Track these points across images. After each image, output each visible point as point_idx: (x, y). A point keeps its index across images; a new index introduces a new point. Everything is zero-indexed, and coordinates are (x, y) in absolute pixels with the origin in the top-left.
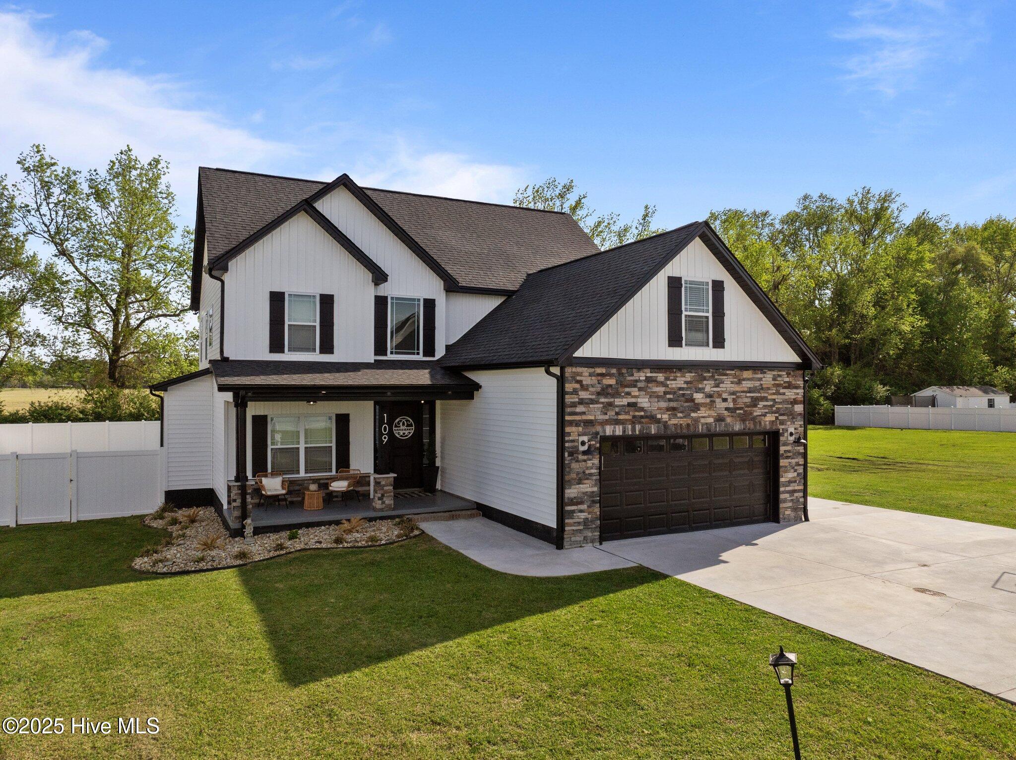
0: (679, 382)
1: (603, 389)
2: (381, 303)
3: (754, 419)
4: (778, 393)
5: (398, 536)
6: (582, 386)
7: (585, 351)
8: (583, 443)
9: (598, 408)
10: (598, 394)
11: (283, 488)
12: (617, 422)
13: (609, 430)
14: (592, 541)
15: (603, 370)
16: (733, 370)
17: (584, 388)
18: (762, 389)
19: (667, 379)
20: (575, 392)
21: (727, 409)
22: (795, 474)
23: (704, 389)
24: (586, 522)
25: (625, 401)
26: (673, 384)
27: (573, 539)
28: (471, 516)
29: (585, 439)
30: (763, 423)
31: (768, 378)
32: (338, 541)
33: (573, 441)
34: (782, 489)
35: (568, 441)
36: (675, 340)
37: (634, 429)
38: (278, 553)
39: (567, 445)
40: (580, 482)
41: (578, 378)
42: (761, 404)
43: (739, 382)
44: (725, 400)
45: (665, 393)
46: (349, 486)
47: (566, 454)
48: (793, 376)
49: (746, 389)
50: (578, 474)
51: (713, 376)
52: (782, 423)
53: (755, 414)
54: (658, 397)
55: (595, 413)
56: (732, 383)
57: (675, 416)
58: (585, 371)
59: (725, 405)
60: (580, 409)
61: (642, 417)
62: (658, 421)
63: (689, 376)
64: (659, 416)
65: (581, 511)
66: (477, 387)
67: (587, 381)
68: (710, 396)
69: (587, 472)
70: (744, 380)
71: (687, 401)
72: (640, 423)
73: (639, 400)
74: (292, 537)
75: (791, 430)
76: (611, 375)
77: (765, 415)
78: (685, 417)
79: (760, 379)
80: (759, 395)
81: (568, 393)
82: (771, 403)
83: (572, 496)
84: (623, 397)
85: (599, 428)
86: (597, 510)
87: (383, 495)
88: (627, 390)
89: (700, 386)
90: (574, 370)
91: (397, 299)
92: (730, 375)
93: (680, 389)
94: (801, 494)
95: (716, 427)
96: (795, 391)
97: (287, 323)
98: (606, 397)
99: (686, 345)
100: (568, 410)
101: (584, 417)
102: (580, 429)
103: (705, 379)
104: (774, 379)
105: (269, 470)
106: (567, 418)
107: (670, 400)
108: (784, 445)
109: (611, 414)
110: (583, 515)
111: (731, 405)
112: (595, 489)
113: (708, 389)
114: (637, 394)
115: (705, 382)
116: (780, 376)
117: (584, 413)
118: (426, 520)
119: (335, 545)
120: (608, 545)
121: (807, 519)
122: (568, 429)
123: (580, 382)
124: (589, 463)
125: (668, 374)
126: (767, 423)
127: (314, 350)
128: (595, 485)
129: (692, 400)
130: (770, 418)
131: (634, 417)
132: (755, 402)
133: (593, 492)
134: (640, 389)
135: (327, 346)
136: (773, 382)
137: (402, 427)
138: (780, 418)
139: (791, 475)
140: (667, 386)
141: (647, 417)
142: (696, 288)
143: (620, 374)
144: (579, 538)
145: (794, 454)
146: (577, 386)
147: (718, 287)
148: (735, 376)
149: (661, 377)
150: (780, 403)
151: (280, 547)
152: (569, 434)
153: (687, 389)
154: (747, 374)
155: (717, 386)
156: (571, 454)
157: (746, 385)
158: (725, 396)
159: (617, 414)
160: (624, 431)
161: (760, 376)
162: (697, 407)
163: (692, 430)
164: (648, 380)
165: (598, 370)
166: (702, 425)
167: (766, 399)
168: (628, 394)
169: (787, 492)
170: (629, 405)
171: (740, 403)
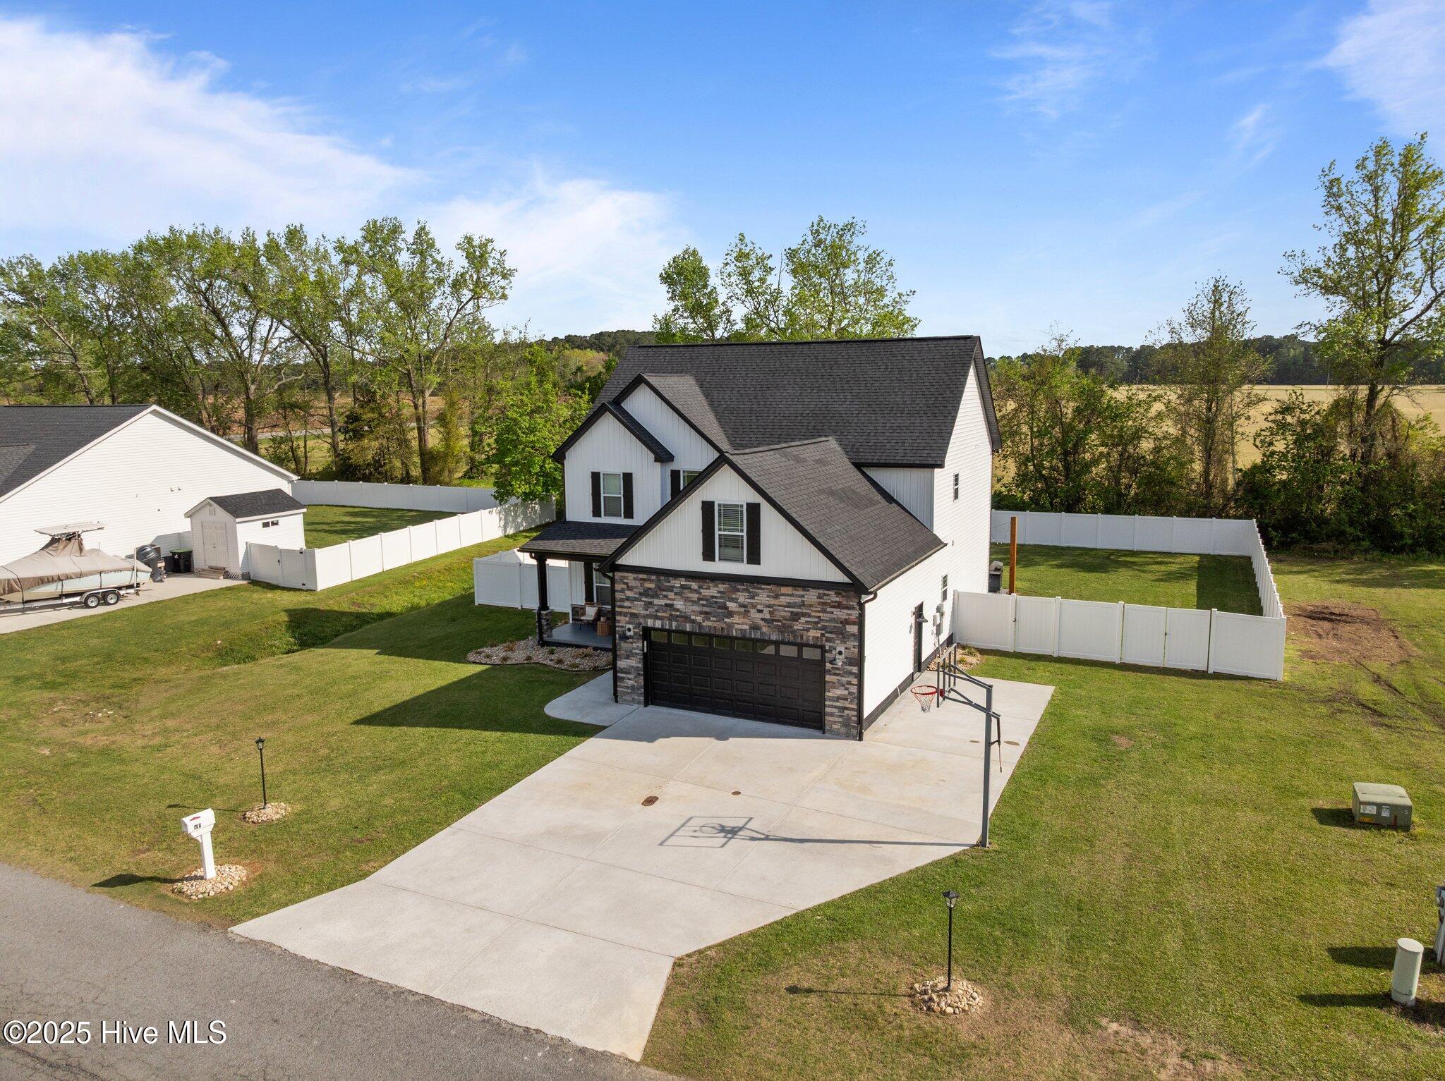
0: (712, 591)
1: (645, 591)
3: (794, 632)
4: (824, 611)
6: (628, 587)
7: (627, 560)
8: (629, 630)
9: (641, 606)
10: (641, 594)
12: (657, 618)
13: (650, 623)
14: (639, 703)
15: (645, 577)
16: (769, 584)
18: (804, 605)
19: (700, 587)
20: (622, 591)
21: (762, 619)
23: (737, 599)
24: (633, 688)
25: (663, 602)
26: (705, 593)
27: (624, 697)
29: (631, 626)
30: (804, 637)
31: (812, 596)
33: (621, 627)
34: (827, 703)
35: (618, 627)
36: (708, 555)
37: (671, 625)
39: (617, 629)
40: (628, 657)
41: (625, 581)
42: (803, 620)
43: (777, 596)
44: (760, 611)
45: (699, 599)
48: (844, 597)
49: (785, 604)
50: (626, 651)
51: (747, 590)
52: (829, 640)
53: (795, 627)
54: (691, 601)
55: (638, 608)
56: (768, 596)
57: (709, 619)
58: (631, 576)
60: (627, 604)
61: (677, 616)
62: (693, 622)
63: (722, 587)
64: (693, 617)
65: (629, 679)
67: (632, 583)
68: (744, 606)
69: (634, 651)
70: (782, 595)
71: (719, 608)
72: (676, 621)
73: (675, 602)
75: (842, 649)
76: (650, 580)
77: (808, 630)
78: (718, 621)
79: (803, 596)
80: (800, 610)
81: (617, 591)
82: (816, 620)
83: (622, 666)
84: (660, 599)
85: (642, 620)
86: (641, 680)
88: (664, 593)
89: (734, 596)
90: (621, 574)
92: (767, 589)
93: (713, 597)
94: (855, 713)
95: (750, 633)
96: (846, 611)
97: (602, 495)
98: (646, 597)
99: (720, 559)
100: (618, 604)
101: (630, 611)
102: (627, 619)
103: (739, 590)
104: (818, 597)
106: (617, 609)
107: (703, 605)
108: (831, 662)
109: (651, 610)
110: (630, 683)
111: (768, 617)
113: (741, 600)
114: (673, 597)
115: (739, 593)
116: (828, 595)
117: (630, 607)
121: (862, 739)
122: (616, 618)
123: (626, 584)
124: (635, 645)
125: (701, 583)
126: (811, 638)
127: (620, 516)
128: (639, 662)
129: (726, 608)
130: (814, 633)
131: (671, 615)
132: (795, 617)
133: (638, 667)
134: (676, 594)
135: (629, 513)
136: (818, 600)
138: (827, 635)
139: (839, 692)
140: (700, 593)
141: (681, 617)
142: (730, 512)
143: (659, 580)
144: (628, 698)
145: (845, 673)
146: (625, 587)
147: (754, 510)
148: (771, 591)
149: (694, 585)
150: (826, 621)
152: (619, 621)
153: (720, 598)
154: (784, 590)
155: (752, 598)
156: (619, 636)
157: (784, 600)
158: (760, 607)
159: (657, 611)
160: (662, 625)
161: (801, 593)
162: (730, 614)
163: (725, 633)
164: (683, 587)
165: (641, 576)
166: (737, 630)
167: (809, 616)
168: (666, 596)
169: (835, 707)
170: (666, 605)
171: (778, 615)
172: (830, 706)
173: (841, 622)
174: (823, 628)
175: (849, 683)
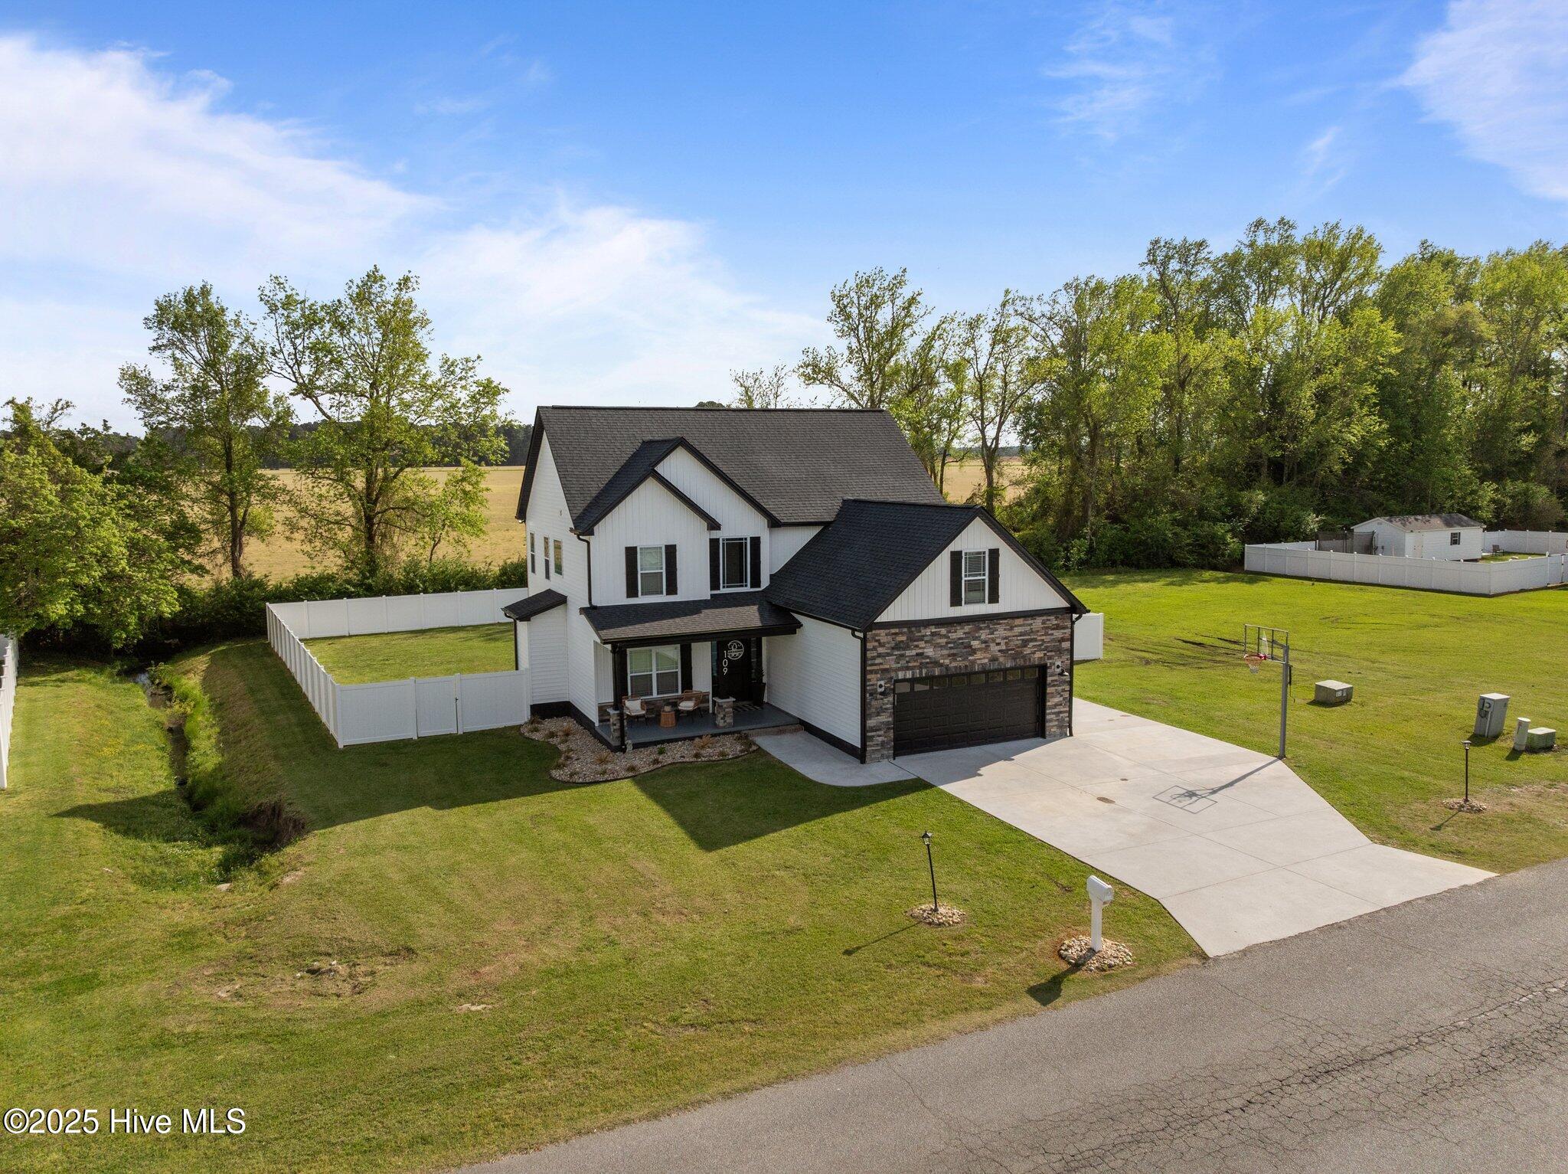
0: (959, 633)
1: (896, 645)
2: (714, 543)
3: (1024, 657)
4: (1046, 634)
5: (741, 751)
6: (880, 643)
7: (883, 618)
8: (881, 686)
9: (893, 659)
10: (893, 648)
11: (643, 709)
12: (908, 668)
13: (901, 675)
14: (888, 757)
15: (897, 630)
16: (1005, 619)
17: (881, 645)
18: (1032, 632)
19: (949, 632)
20: (875, 648)
21: (999, 651)
22: (1061, 699)
23: (980, 637)
24: (883, 744)
25: (914, 652)
26: (953, 636)
27: (874, 755)
28: (796, 731)
29: (882, 683)
30: (1032, 660)
31: (1038, 623)
32: (697, 756)
33: (873, 685)
34: (1048, 711)
35: (869, 685)
36: (956, 600)
37: (921, 673)
38: (656, 766)
39: (868, 688)
40: (878, 714)
41: (877, 638)
42: (1031, 644)
43: (1012, 628)
44: (998, 644)
45: (947, 643)
46: (695, 705)
47: (868, 695)
48: (1060, 619)
49: (1017, 634)
50: (877, 709)
51: (988, 627)
52: (1050, 658)
53: (1025, 652)
54: (941, 646)
55: (890, 663)
56: (1005, 630)
57: (955, 660)
58: (882, 632)
59: (998, 648)
60: (879, 660)
61: (927, 663)
62: (941, 665)
63: (967, 628)
64: (942, 661)
65: (879, 736)
66: (800, 625)
67: (884, 639)
68: (985, 642)
69: (884, 707)
70: (1016, 626)
71: (965, 648)
72: (926, 667)
73: (926, 650)
74: (661, 752)
75: (1059, 663)
76: (902, 634)
77: (1034, 653)
78: (963, 660)
79: (1031, 624)
80: (1029, 637)
81: (869, 650)
82: (1040, 643)
83: (872, 725)
84: (911, 649)
85: (893, 674)
86: (891, 734)
87: (725, 716)
88: (916, 643)
89: (977, 635)
90: (874, 632)
91: (727, 540)
92: (1004, 623)
93: (960, 639)
94: (1066, 714)
95: (990, 666)
96: (1062, 631)
97: (640, 572)
98: (898, 651)
99: (965, 603)
100: (869, 662)
101: (882, 667)
102: (879, 675)
103: (981, 629)
104: (1043, 623)
105: (630, 694)
106: (868, 668)
107: (951, 648)
108: (1051, 676)
109: (903, 662)
110: (880, 739)
111: (1004, 648)
112: (890, 719)
113: (983, 637)
114: (924, 645)
115: (981, 631)
116: (1050, 620)
117: (881, 664)
118: (759, 735)
119: (694, 759)
120: (899, 760)
121: (1071, 735)
122: (869, 677)
123: (878, 641)
124: (886, 700)
125: (950, 628)
126: (1036, 659)
127: (662, 593)
128: (890, 716)
129: (971, 647)
130: (1039, 655)
131: (921, 663)
132: (1025, 643)
133: (888, 721)
134: (926, 642)
135: (672, 589)
136: (1042, 626)
137: (733, 650)
138: (1048, 654)
139: (1057, 700)
140: (949, 637)
141: (931, 663)
142: (976, 559)
143: (910, 632)
144: (878, 755)
145: (1061, 682)
146: (876, 644)
147: (994, 554)
148: (1007, 624)
149: (943, 631)
150: (1048, 642)
151: (656, 761)
152: (870, 680)
153: (965, 638)
154: (1018, 622)
155: (992, 633)
156: (871, 695)
157: (1017, 630)
158: (998, 641)
159: (908, 662)
160: (913, 675)
161: (1030, 621)
162: (974, 652)
163: (969, 670)
164: (933, 634)
165: (893, 631)
166: (979, 665)
167: (1035, 640)
168: (917, 646)
169: (1053, 713)
170: (917, 655)
171: (1012, 645)
172: (1050, 714)
173: (1059, 641)
174: (1046, 649)
175: (1064, 690)
